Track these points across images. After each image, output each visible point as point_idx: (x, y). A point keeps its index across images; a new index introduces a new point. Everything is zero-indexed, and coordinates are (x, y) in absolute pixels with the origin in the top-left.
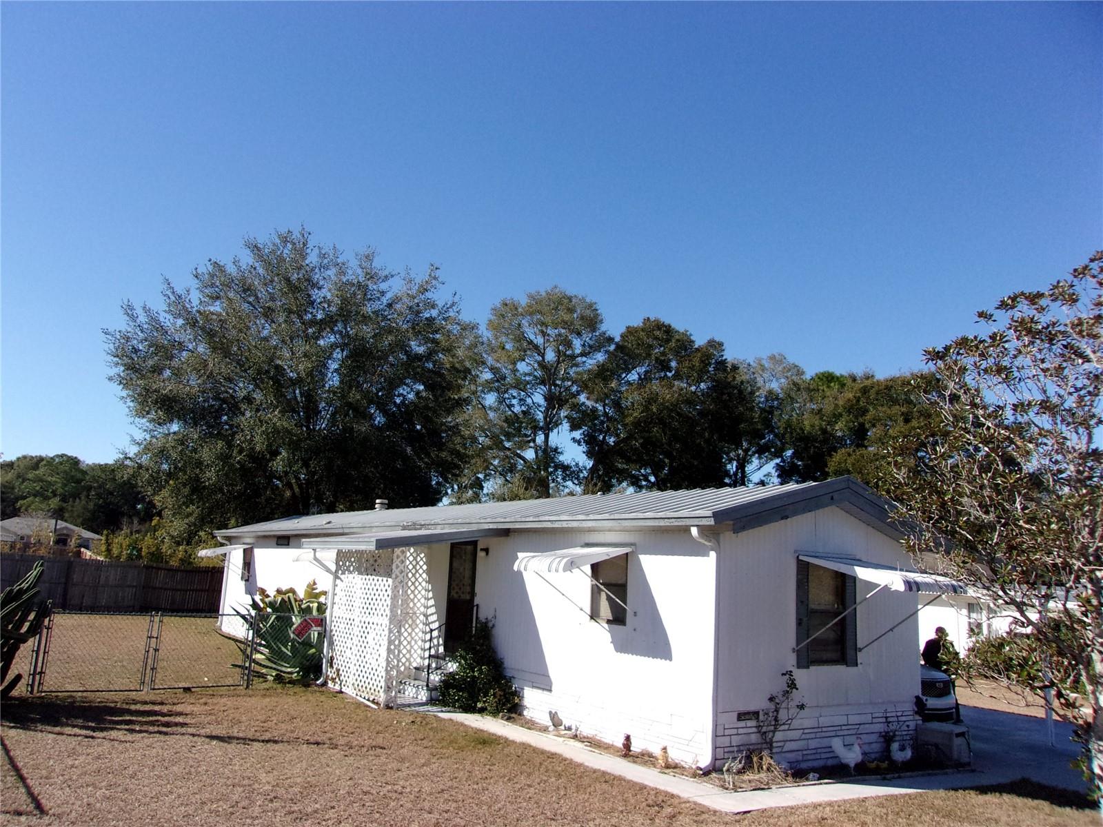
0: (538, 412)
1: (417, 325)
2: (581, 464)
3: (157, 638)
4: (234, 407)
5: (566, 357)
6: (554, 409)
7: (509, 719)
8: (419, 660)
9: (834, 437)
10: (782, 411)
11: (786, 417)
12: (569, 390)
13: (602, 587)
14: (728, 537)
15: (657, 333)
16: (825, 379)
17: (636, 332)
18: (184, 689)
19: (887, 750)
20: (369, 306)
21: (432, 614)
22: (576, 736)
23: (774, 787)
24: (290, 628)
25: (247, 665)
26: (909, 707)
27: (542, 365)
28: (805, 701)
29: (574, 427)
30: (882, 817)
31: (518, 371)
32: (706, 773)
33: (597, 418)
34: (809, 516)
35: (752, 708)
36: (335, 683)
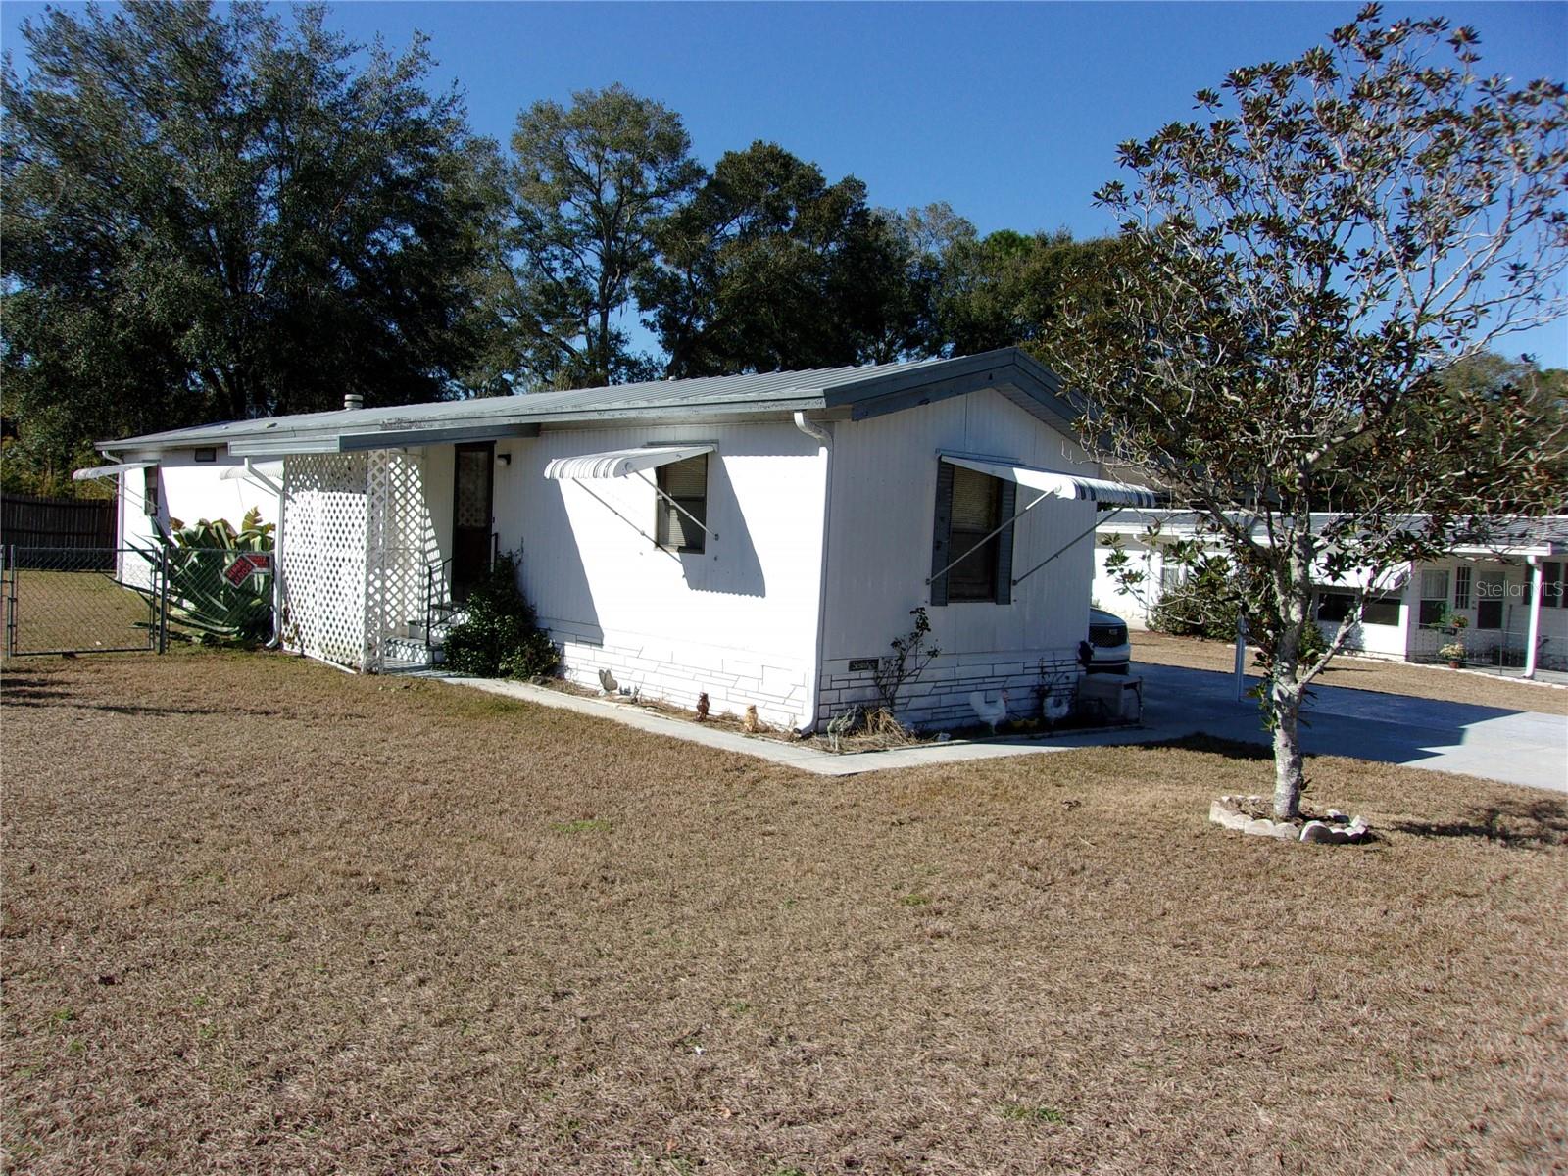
0: (591, 281)
1: (400, 130)
2: (655, 359)
3: (12, 582)
4: (109, 254)
5: (632, 195)
6: (614, 278)
7: (543, 683)
8: (415, 613)
9: (1011, 326)
10: (942, 287)
11: (949, 295)
12: (639, 248)
13: (672, 502)
14: (845, 428)
15: (771, 166)
16: (1003, 242)
17: (740, 161)
18: (64, 654)
19: (1039, 708)
20: (319, 96)
21: (433, 550)
22: (636, 700)
23: (891, 749)
24: (221, 569)
25: (158, 623)
26: (1072, 655)
27: (597, 207)
28: (939, 645)
29: (644, 305)
30: (1021, 775)
31: (561, 217)
32: (806, 736)
33: (677, 291)
34: (959, 400)
35: (869, 655)
36: (294, 645)
